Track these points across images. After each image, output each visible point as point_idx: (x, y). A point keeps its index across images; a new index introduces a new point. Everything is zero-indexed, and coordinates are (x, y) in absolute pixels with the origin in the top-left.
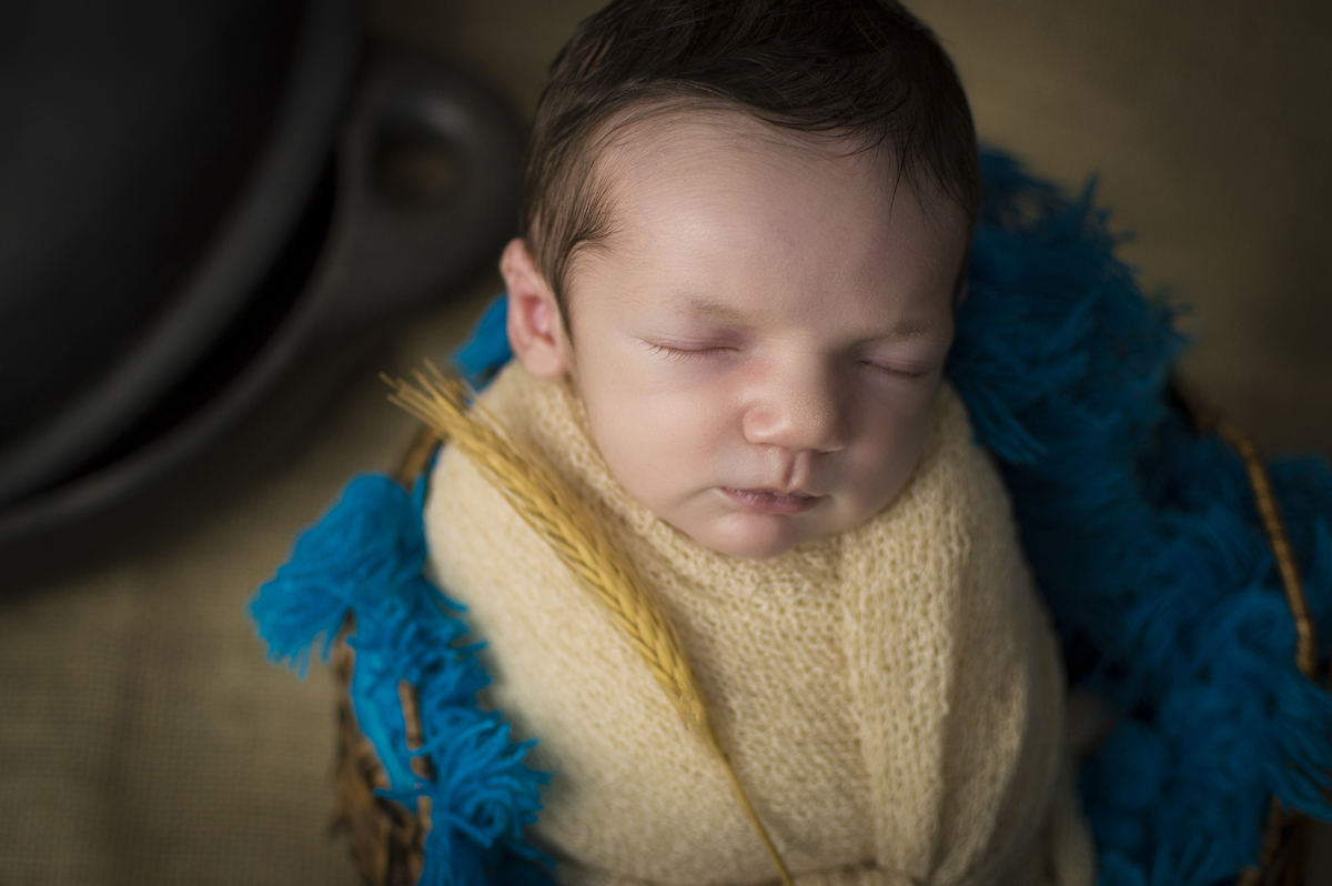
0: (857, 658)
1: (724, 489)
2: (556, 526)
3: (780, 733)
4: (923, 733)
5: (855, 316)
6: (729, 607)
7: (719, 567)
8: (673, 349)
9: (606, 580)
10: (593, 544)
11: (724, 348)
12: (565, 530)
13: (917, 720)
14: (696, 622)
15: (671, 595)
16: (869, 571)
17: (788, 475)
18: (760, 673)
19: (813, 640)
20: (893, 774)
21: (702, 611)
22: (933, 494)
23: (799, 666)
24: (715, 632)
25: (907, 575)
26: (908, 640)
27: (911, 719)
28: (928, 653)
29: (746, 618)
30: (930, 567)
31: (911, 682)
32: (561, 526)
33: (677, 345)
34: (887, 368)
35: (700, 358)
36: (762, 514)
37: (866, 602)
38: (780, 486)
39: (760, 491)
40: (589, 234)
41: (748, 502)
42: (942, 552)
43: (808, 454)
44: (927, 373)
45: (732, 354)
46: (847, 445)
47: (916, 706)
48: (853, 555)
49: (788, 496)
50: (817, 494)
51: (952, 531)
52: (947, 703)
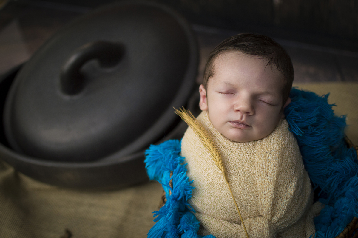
0: (257, 165)
1: (230, 122)
2: (201, 134)
3: (240, 179)
4: (270, 183)
5: (257, 88)
6: (233, 153)
7: (231, 143)
8: (222, 93)
9: (208, 144)
10: (207, 137)
11: (232, 93)
12: (202, 135)
13: (269, 180)
14: (226, 155)
15: (221, 149)
16: (262, 148)
17: (242, 118)
18: (237, 167)
19: (249, 162)
20: (263, 191)
21: (227, 153)
22: (277, 135)
23: (246, 166)
24: (229, 158)
25: (269, 150)
26: (269, 163)
27: (268, 180)
28: (272, 166)
29: (236, 155)
30: (274, 148)
31: (268, 172)
32: (202, 134)
33: (223, 92)
34: (264, 102)
35: (227, 95)
36: (237, 128)
37: (260, 154)
38: (240, 120)
39: (237, 122)
40: (211, 75)
41: (235, 125)
42: (277, 146)
43: (246, 114)
44: (273, 105)
45: (233, 95)
46: (254, 114)
47: (269, 177)
48: (259, 145)
49: (242, 124)
50: (248, 124)
51: (280, 143)
52: (276, 177)
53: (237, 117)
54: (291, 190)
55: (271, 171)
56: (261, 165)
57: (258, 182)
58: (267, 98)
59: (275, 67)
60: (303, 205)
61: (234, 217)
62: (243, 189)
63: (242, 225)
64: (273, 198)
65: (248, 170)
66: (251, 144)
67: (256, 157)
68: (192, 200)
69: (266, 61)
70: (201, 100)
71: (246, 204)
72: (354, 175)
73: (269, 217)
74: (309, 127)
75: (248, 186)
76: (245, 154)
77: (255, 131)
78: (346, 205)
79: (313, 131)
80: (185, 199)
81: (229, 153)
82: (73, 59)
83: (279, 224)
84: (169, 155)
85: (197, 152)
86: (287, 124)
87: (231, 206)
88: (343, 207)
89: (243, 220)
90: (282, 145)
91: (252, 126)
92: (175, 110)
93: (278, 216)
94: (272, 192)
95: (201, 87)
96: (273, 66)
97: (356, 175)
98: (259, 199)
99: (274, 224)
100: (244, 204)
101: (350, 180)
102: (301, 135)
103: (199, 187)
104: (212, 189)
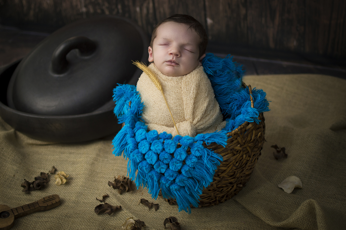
1: (166, 62)
3: (173, 97)
4: (191, 99)
6: (168, 83)
7: (167, 77)
11: (167, 45)
16: (186, 79)
17: (173, 58)
18: (171, 90)
19: (178, 87)
20: (187, 104)
23: (176, 90)
24: (166, 86)
25: (191, 80)
28: (193, 89)
29: (170, 84)
31: (190, 93)
32: (149, 73)
33: (162, 44)
34: (187, 50)
35: (164, 46)
36: (171, 65)
37: (185, 82)
38: (172, 60)
39: (170, 61)
40: (155, 37)
41: (169, 63)
42: (196, 78)
43: (176, 56)
44: (193, 53)
45: (168, 46)
46: (181, 56)
47: (191, 96)
48: (184, 78)
49: (174, 62)
50: (177, 63)
51: (198, 76)
52: (195, 96)
53: (170, 58)
54: (205, 105)
55: (192, 92)
56: (186, 89)
57: (184, 99)
58: (188, 48)
59: (194, 30)
60: (213, 117)
61: (170, 123)
62: (175, 103)
63: (175, 127)
64: (193, 107)
65: (178, 92)
66: (180, 77)
67: (183, 84)
68: (143, 115)
69: (188, 26)
70: (150, 56)
71: (177, 112)
72: (247, 101)
73: (191, 120)
74: (217, 71)
75: (178, 101)
76: (176, 83)
77: (182, 68)
78: (241, 117)
79: (220, 74)
80: (138, 113)
81: (166, 83)
82: (61, 48)
83: (197, 125)
84: (128, 88)
85: (146, 86)
86: (203, 68)
87: (167, 115)
88: (239, 118)
89: (175, 124)
90: (199, 78)
91: (180, 64)
92: (133, 62)
93: (196, 120)
94: (192, 104)
95: (149, 48)
96: (192, 29)
97: (248, 101)
98: (185, 109)
99: (194, 125)
100: (175, 112)
101: (244, 104)
102: (212, 74)
103: (147, 106)
104: (156, 105)
